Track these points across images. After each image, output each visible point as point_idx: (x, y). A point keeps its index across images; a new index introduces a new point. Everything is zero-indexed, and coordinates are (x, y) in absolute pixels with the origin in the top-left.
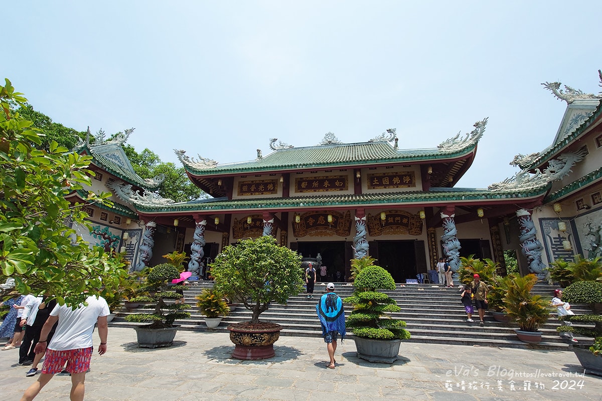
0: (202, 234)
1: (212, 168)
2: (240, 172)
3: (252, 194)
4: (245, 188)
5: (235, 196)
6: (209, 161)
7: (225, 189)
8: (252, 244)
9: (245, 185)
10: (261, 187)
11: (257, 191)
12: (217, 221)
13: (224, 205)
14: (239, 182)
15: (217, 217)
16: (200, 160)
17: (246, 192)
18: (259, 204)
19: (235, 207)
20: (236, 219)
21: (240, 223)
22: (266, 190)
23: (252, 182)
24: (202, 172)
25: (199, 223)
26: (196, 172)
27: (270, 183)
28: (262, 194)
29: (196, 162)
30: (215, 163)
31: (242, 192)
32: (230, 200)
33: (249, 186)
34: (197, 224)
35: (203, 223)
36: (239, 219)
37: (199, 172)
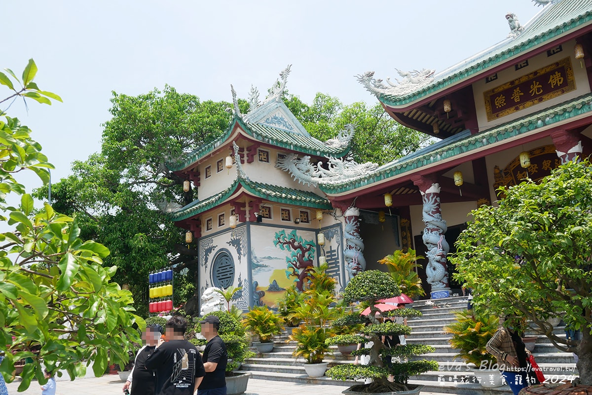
0: (437, 211)
1: (426, 84)
2: (481, 71)
3: (517, 109)
4: (500, 101)
5: (483, 122)
6: (417, 73)
7: (460, 115)
8: (535, 191)
9: (498, 95)
10: (535, 87)
11: (527, 97)
12: (458, 180)
13: (463, 145)
14: (486, 94)
15: (458, 172)
16: (401, 79)
17: (503, 109)
18: (538, 119)
19: (488, 140)
20: (496, 167)
21: (506, 174)
22: (548, 89)
23: (512, 83)
24: (410, 97)
25: (428, 191)
26: (400, 100)
27: (552, 73)
28: (541, 100)
29: (395, 83)
30: (429, 75)
31: (495, 111)
32: (475, 131)
33: (507, 93)
34: (422, 193)
35: (433, 189)
36: (502, 167)
37: (405, 99)
